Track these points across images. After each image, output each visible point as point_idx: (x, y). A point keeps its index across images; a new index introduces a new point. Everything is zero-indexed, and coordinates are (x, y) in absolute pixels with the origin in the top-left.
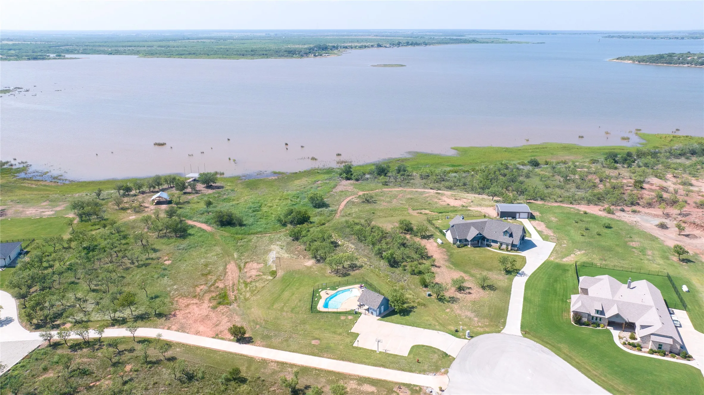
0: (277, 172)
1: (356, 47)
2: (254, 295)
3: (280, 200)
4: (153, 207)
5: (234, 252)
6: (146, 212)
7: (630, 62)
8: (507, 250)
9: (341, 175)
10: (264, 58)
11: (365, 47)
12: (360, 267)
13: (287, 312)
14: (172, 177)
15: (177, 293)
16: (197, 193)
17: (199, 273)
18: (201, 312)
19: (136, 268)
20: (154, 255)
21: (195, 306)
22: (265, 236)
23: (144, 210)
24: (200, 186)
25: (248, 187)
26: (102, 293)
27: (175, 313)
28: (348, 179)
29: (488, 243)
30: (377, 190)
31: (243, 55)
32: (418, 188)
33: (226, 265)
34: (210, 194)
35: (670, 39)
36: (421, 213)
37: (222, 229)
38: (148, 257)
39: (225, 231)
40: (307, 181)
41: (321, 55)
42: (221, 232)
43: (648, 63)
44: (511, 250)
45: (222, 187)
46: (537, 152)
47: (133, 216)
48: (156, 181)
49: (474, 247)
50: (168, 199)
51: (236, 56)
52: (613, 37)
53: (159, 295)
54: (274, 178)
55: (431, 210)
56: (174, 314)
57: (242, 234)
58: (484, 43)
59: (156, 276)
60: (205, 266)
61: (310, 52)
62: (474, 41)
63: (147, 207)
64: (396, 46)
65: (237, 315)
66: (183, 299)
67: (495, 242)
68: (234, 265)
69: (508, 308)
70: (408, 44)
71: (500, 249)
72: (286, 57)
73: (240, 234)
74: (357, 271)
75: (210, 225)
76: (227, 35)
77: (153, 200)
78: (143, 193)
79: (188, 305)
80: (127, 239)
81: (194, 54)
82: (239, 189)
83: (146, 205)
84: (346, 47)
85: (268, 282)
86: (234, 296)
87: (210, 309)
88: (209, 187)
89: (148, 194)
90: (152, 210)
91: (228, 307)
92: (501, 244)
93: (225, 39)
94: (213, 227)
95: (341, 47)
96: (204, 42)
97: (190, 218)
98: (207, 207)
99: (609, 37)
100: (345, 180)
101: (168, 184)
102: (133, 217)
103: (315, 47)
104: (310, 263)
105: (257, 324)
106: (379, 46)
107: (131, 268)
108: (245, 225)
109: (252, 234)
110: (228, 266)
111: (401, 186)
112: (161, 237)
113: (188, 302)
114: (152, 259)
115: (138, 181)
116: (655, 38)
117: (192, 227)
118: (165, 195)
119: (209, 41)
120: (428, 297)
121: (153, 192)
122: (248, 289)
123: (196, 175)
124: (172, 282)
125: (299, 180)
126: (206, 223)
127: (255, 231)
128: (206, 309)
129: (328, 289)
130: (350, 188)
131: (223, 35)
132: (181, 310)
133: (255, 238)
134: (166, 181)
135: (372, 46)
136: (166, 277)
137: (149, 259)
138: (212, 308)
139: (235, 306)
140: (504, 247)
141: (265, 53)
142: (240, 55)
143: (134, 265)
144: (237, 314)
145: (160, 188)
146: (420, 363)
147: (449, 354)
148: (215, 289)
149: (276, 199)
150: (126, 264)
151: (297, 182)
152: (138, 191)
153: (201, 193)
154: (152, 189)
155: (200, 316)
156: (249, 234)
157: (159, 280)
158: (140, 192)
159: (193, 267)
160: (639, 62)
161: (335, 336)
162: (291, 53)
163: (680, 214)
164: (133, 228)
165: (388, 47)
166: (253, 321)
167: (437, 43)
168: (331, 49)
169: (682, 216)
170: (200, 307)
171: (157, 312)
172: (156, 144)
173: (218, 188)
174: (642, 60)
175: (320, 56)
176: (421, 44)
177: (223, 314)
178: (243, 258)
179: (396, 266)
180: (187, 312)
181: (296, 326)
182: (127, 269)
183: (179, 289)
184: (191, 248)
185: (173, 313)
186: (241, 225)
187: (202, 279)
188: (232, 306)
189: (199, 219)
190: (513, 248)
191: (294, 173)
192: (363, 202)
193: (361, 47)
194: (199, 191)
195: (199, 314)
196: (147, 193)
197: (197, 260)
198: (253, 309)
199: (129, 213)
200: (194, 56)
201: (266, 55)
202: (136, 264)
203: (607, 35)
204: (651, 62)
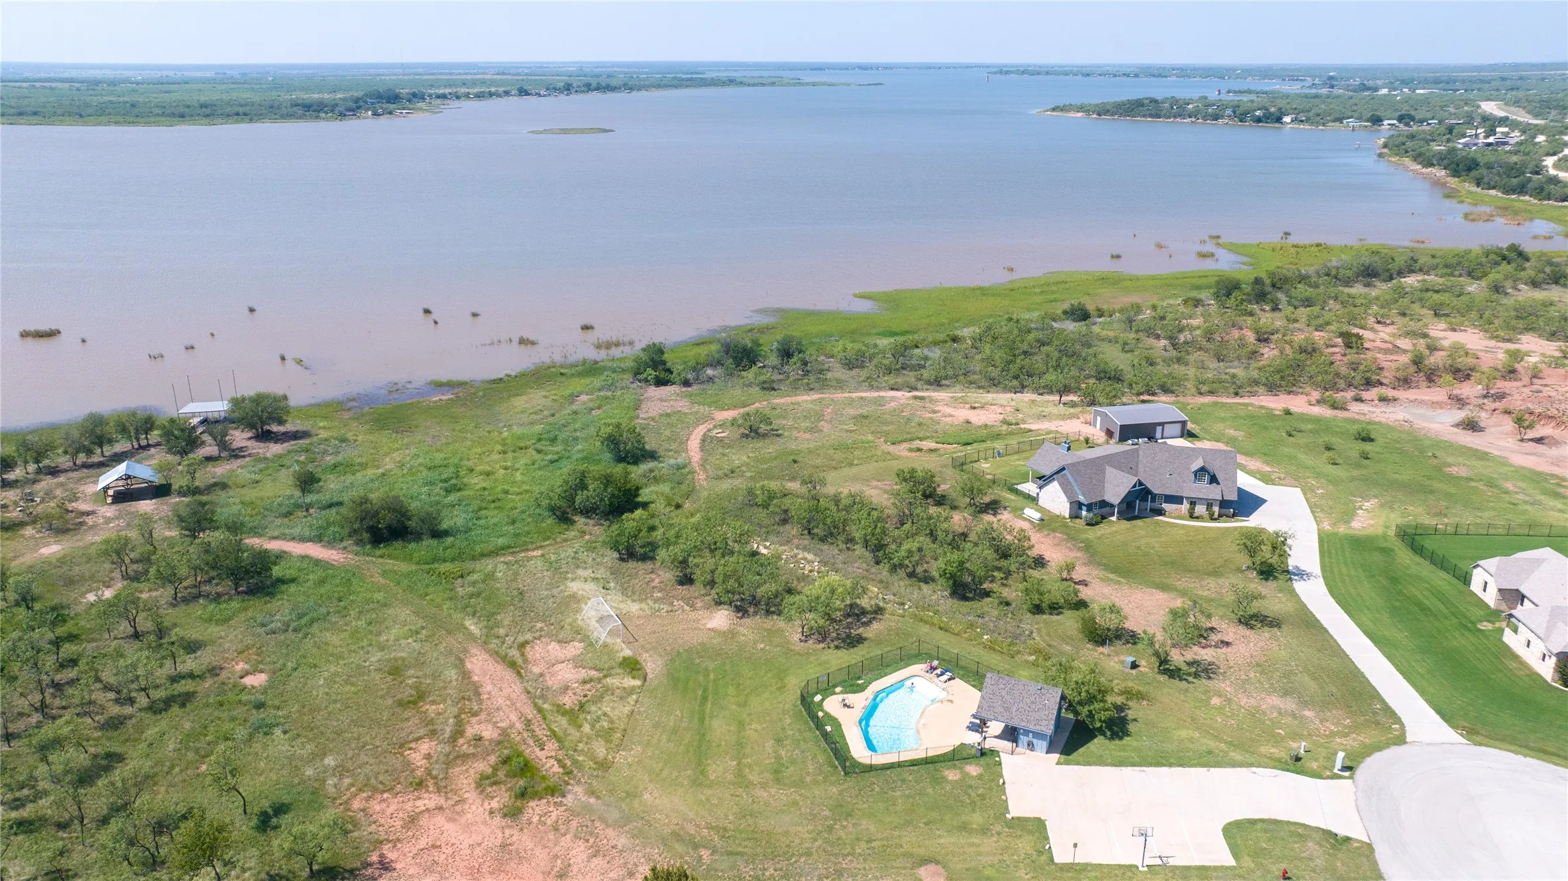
0: (444, 380)
1: (467, 95)
2: (619, 747)
3: (505, 452)
4: (109, 511)
5: (463, 619)
6: (91, 527)
7: (1080, 115)
8: (1212, 519)
9: (637, 373)
10: (243, 121)
11: (491, 95)
12: (876, 612)
13: (764, 786)
14: (141, 415)
15: (347, 781)
16: (236, 457)
17: (390, 701)
18: (477, 838)
19: (148, 717)
20: (189, 663)
21: (440, 820)
22: (529, 559)
23: (81, 524)
24: (239, 437)
25: (382, 428)
26: (52, 830)
27: (382, 856)
28: (660, 382)
29: (1156, 505)
30: (757, 405)
31: (182, 116)
32: (856, 390)
33: (462, 661)
34: (280, 456)
35: (1115, 76)
36: (919, 450)
37: (378, 552)
38: (172, 672)
39: (390, 557)
40: (545, 397)
41: (390, 113)
42: (380, 560)
43: (1116, 117)
44: (1220, 516)
45: (305, 435)
46: (1053, 292)
47: (48, 545)
48: (92, 432)
49: (1129, 519)
50: (157, 480)
51: (163, 119)
52: (1007, 73)
53: (286, 799)
54: (444, 398)
55: (938, 440)
56: (380, 862)
57: (453, 560)
58: (754, 85)
59: (241, 733)
60: (390, 674)
61: (359, 108)
62: (731, 82)
63: (88, 514)
64: (562, 92)
65: (608, 826)
66: (384, 800)
67: (1176, 500)
68: (486, 656)
69: (1356, 667)
70: (588, 88)
71: (1192, 516)
72: (300, 118)
73: (445, 561)
74: (875, 625)
75: (330, 544)
76: (110, 74)
77: (106, 489)
78: (54, 472)
79: (412, 820)
80: (65, 621)
81: (35, 114)
82: (360, 434)
83: (83, 507)
84: (444, 96)
85: (634, 697)
86: (552, 761)
87: (498, 820)
88: (265, 436)
89: (71, 475)
90: (108, 520)
91: (561, 804)
92: (1193, 503)
93: (113, 83)
94: (345, 548)
95: (430, 96)
96: (51, 88)
97: (255, 532)
98: (303, 491)
99: (1001, 72)
100: (653, 388)
101: (130, 438)
102: (52, 549)
103: (366, 95)
104: (721, 619)
105: (696, 847)
106: (523, 92)
107: (131, 717)
108: (446, 533)
109: (483, 555)
110: (468, 665)
111: (811, 389)
112: (185, 600)
113: (408, 806)
114: (191, 676)
115: (29, 437)
116: (1088, 75)
117: (281, 556)
118: (144, 471)
119: (67, 85)
120: (1134, 672)
121: (85, 466)
122: (587, 728)
123: (218, 407)
124: (309, 747)
125: (524, 398)
126: (318, 539)
127: (491, 547)
128: (485, 823)
129: (838, 689)
130: (683, 405)
131: (98, 74)
132: (398, 840)
133: (501, 567)
134: (123, 430)
135: (507, 93)
136: (278, 732)
137: (182, 677)
138: (505, 816)
139: (576, 794)
140: (1200, 509)
141: (241, 110)
142: (173, 115)
143: (137, 705)
144: (602, 819)
145: (107, 454)
146: (1289, 878)
147: (1342, 831)
148: (475, 746)
149: (491, 452)
150: (103, 707)
151: (520, 402)
152: (32, 467)
153: (250, 455)
154: (82, 458)
155: (478, 851)
156: (473, 558)
157: (257, 746)
158: (39, 471)
159: (353, 684)
160: (1099, 115)
161: (976, 841)
162: (311, 110)
163: (1485, 397)
164: (70, 582)
165: (544, 96)
166: (676, 836)
167: (654, 87)
168: (409, 101)
169: (1491, 399)
170: (463, 820)
171: (315, 867)
172: (25, 335)
173: (295, 436)
174: (1103, 111)
175: (388, 116)
176: (620, 88)
177: (556, 829)
178: (502, 631)
179: (971, 595)
180: (422, 843)
181: (830, 829)
182: (115, 724)
183: (349, 765)
184: (312, 621)
185: (374, 858)
186: (438, 534)
187: (408, 719)
188: (570, 797)
189: (287, 531)
190: (1224, 511)
191: (494, 381)
192: (746, 436)
193: (479, 96)
194: (241, 449)
195: (471, 846)
196: (66, 471)
197: (355, 659)
198: (646, 796)
199: (32, 537)
200: (35, 119)
201: (245, 114)
202: (143, 701)
203: (995, 70)
204: (1121, 115)
